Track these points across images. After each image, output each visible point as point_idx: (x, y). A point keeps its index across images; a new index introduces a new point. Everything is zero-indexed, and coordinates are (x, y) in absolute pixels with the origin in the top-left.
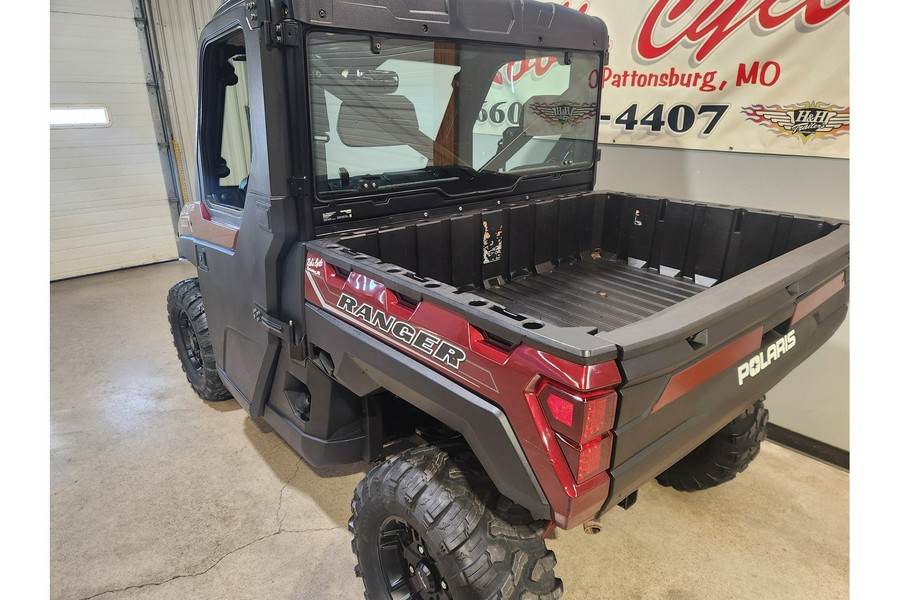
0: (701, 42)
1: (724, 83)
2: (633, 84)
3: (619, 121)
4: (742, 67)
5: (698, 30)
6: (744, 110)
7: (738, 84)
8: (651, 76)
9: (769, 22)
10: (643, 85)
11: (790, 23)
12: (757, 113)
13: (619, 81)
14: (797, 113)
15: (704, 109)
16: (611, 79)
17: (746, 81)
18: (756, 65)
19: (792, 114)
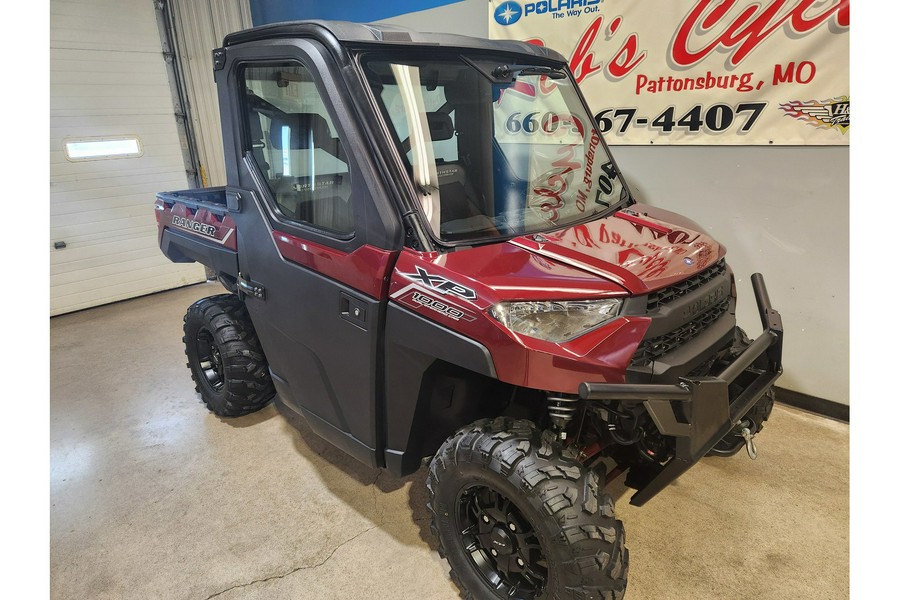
0: (736, 47)
1: (761, 83)
2: (669, 89)
3: (656, 123)
4: (778, 68)
5: (733, 36)
6: (782, 107)
7: (775, 83)
8: (687, 80)
9: (802, 25)
10: (680, 89)
11: (823, 26)
12: (794, 109)
13: (654, 87)
14: (834, 107)
15: (742, 107)
16: (647, 86)
17: (783, 80)
18: (791, 65)
19: (830, 108)
